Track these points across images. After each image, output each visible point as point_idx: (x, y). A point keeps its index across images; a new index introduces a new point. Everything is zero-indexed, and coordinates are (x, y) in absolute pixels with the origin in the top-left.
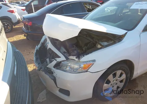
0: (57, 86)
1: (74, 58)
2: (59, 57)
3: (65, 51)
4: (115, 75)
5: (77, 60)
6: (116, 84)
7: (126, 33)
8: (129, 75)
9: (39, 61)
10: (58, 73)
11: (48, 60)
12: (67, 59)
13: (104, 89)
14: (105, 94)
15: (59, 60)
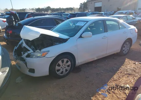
0: (27, 67)
1: (38, 50)
2: (29, 51)
3: (34, 48)
4: (63, 62)
5: (39, 51)
6: (65, 67)
7: (69, 38)
8: (73, 62)
9: (17, 55)
10: (28, 60)
11: (22, 53)
12: (34, 52)
13: (56, 69)
14: (58, 73)
15: (29, 52)
